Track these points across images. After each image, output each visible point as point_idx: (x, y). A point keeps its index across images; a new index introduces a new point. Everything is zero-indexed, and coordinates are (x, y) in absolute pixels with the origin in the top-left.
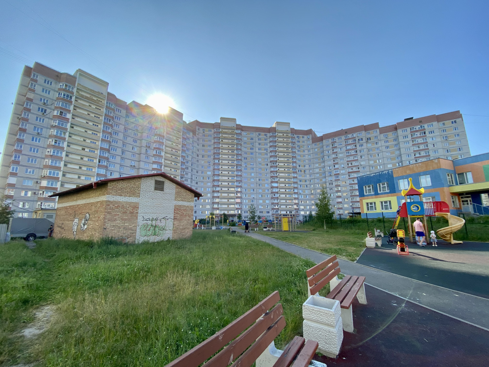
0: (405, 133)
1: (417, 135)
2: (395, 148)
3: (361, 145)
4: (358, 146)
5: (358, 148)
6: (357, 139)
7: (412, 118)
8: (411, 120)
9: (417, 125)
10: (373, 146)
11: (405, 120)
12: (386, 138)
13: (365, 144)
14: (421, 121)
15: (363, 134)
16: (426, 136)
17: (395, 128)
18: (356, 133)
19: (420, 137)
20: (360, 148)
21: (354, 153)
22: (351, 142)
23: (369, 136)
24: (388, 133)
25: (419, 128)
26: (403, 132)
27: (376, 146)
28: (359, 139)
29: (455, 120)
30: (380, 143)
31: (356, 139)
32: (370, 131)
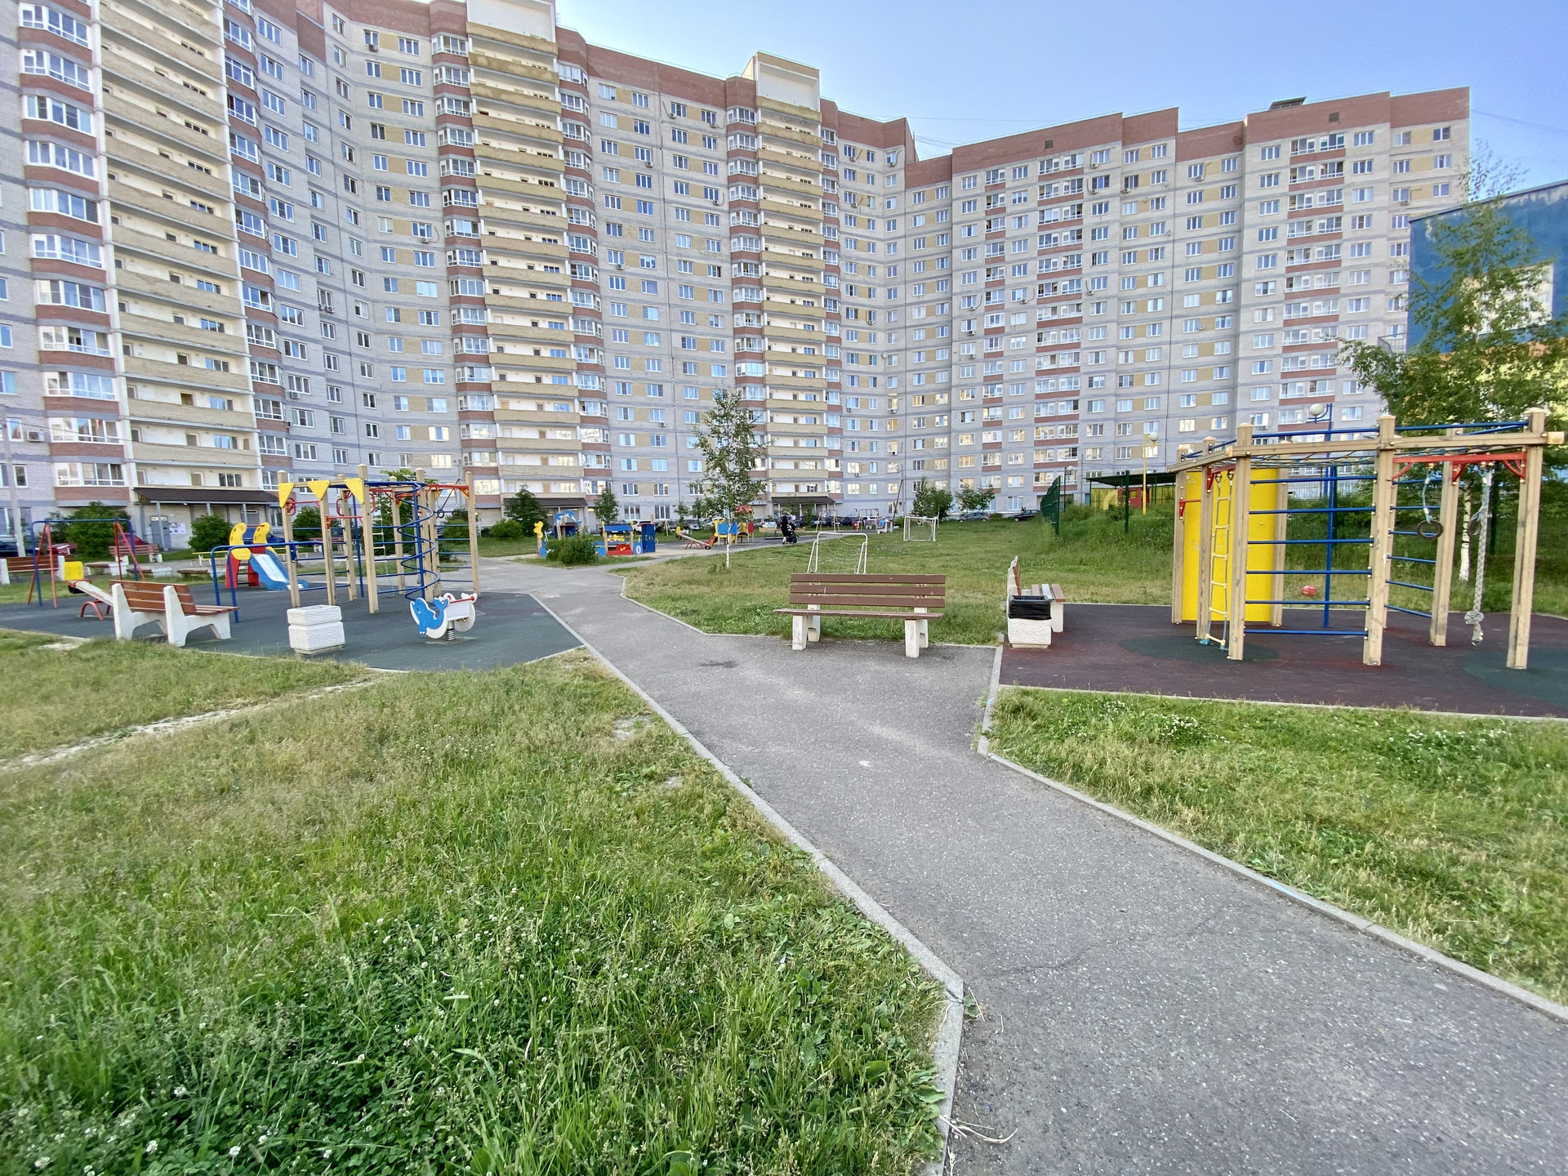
0: (1271, 164)
1: (1311, 172)
2: (1224, 227)
3: (1101, 208)
4: (1087, 208)
5: (1089, 219)
6: (1087, 179)
7: (1302, 100)
8: (1296, 109)
9: (1317, 130)
10: (1142, 215)
11: (1275, 106)
12: (1198, 180)
13: (1115, 204)
14: (1334, 115)
15: (1115, 158)
16: (1341, 181)
17: (1237, 138)
18: (1089, 151)
19: (1321, 184)
20: (1096, 219)
21: (1069, 242)
22: (1062, 193)
23: (1133, 168)
24: (1205, 160)
25: (1324, 144)
26: (1263, 158)
27: (1154, 214)
28: (1094, 180)
29: (1446, 125)
30: (1169, 203)
31: (1085, 178)
32: (1142, 147)
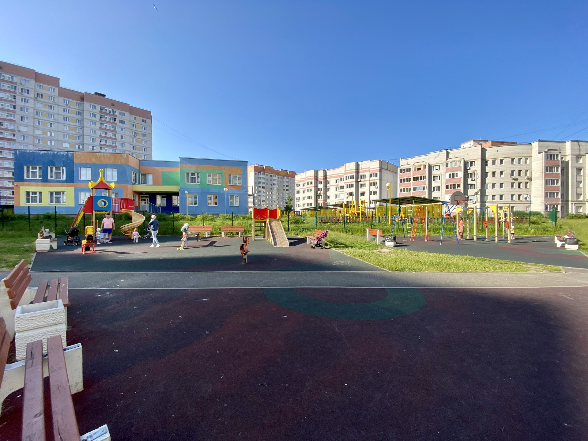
0: (93, 110)
1: (106, 118)
3: (26, 100)
5: (19, 103)
8: (102, 97)
9: (109, 107)
11: (96, 93)
12: (67, 105)
14: (113, 104)
15: (31, 84)
16: (116, 124)
17: (82, 98)
18: (20, 78)
19: (110, 122)
20: (23, 104)
21: (9, 108)
22: (6, 88)
23: (41, 91)
24: (71, 100)
25: (110, 111)
26: (90, 108)
27: (48, 110)
28: (22, 89)
29: (145, 119)
30: (56, 108)
31: (18, 87)
32: (45, 86)
